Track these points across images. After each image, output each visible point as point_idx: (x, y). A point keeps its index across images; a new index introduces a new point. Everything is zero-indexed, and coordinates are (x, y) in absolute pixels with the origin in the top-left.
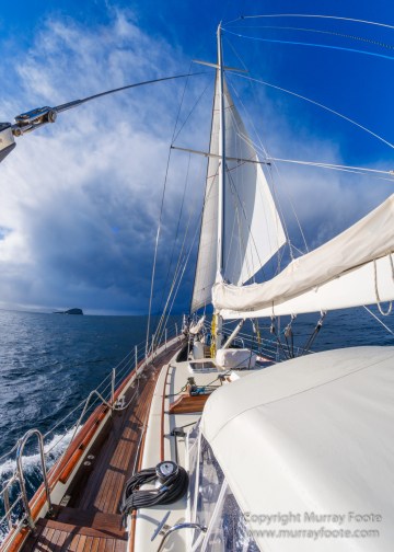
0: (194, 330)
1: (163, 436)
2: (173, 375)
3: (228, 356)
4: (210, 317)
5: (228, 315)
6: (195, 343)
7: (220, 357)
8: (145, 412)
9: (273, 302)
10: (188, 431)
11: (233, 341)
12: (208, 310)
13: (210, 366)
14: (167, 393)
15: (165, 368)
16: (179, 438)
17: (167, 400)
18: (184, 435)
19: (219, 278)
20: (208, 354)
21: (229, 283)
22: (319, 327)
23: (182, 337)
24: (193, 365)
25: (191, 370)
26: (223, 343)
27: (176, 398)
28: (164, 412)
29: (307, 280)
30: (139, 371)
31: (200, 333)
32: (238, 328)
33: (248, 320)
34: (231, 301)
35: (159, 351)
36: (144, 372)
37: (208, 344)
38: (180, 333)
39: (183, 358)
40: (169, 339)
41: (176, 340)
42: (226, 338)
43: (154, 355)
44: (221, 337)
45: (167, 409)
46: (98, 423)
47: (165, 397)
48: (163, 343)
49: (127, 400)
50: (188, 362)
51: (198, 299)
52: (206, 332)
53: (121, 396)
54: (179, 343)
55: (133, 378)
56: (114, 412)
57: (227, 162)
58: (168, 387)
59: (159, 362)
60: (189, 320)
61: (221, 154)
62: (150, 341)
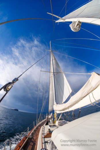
0: (50, 117)
1: (42, 143)
2: (44, 129)
3: (59, 122)
4: (53, 113)
5: (58, 112)
6: (50, 120)
7: (57, 123)
8: (37, 138)
9: (68, 108)
10: (49, 142)
11: (60, 119)
12: (53, 111)
13: (54, 126)
14: (43, 133)
15: (42, 127)
16: (46, 143)
17: (43, 135)
18: (48, 143)
19: (55, 103)
20: (54, 122)
21: (58, 104)
22: (80, 112)
23: (47, 119)
24: (50, 126)
26: (58, 120)
27: (45, 134)
28: (42, 138)
29: (75, 101)
30: (35, 128)
31: (52, 117)
32: (61, 115)
33: (63, 113)
34: (58, 108)
35: (40, 123)
36: (36, 128)
37: (54, 120)
38: (46, 118)
40: (43, 119)
41: (45, 120)
43: (39, 124)
44: (57, 118)
45: (43, 137)
46: (24, 141)
47: (42, 134)
48: (41, 121)
49: (32, 136)
50: (48, 125)
51: (50, 109)
53: (30, 134)
54: (46, 121)
55: (33, 130)
56: (29, 138)
57: (54, 73)
58: (43, 131)
59: (40, 126)
60: (48, 115)
61: (53, 72)
62: (38, 120)
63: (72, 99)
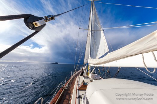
0: (84, 68)
1: (76, 98)
2: (79, 79)
3: (92, 75)
4: (88, 66)
5: (92, 65)
6: (85, 72)
7: (90, 75)
8: (72, 89)
9: (103, 63)
10: (83, 96)
11: (93, 72)
12: (87, 64)
13: (88, 77)
14: (78, 84)
15: (78, 77)
16: (80, 99)
17: (78, 86)
18: (82, 98)
19: (90, 57)
20: (87, 74)
21: (92, 58)
22: (118, 71)
23: (82, 70)
24: (84, 77)
25: (83, 78)
26: (91, 72)
27: (80, 85)
30: (72, 78)
31: (86, 69)
32: (94, 69)
33: (97, 67)
34: (92, 62)
35: (77, 73)
36: (73, 78)
37: (87, 72)
38: (81, 69)
39: (82, 75)
40: (79, 70)
41: (80, 71)
42: (91, 71)
43: (75, 74)
44: (90, 71)
45: (78, 89)
48: (77, 71)
50: (83, 76)
51: (85, 62)
52: (87, 69)
53: (67, 85)
54: (81, 71)
55: (70, 80)
57: (92, 31)
58: (78, 82)
59: (76, 76)
60: (83, 66)
61: (91, 29)
62: (75, 70)
63: (109, 55)
